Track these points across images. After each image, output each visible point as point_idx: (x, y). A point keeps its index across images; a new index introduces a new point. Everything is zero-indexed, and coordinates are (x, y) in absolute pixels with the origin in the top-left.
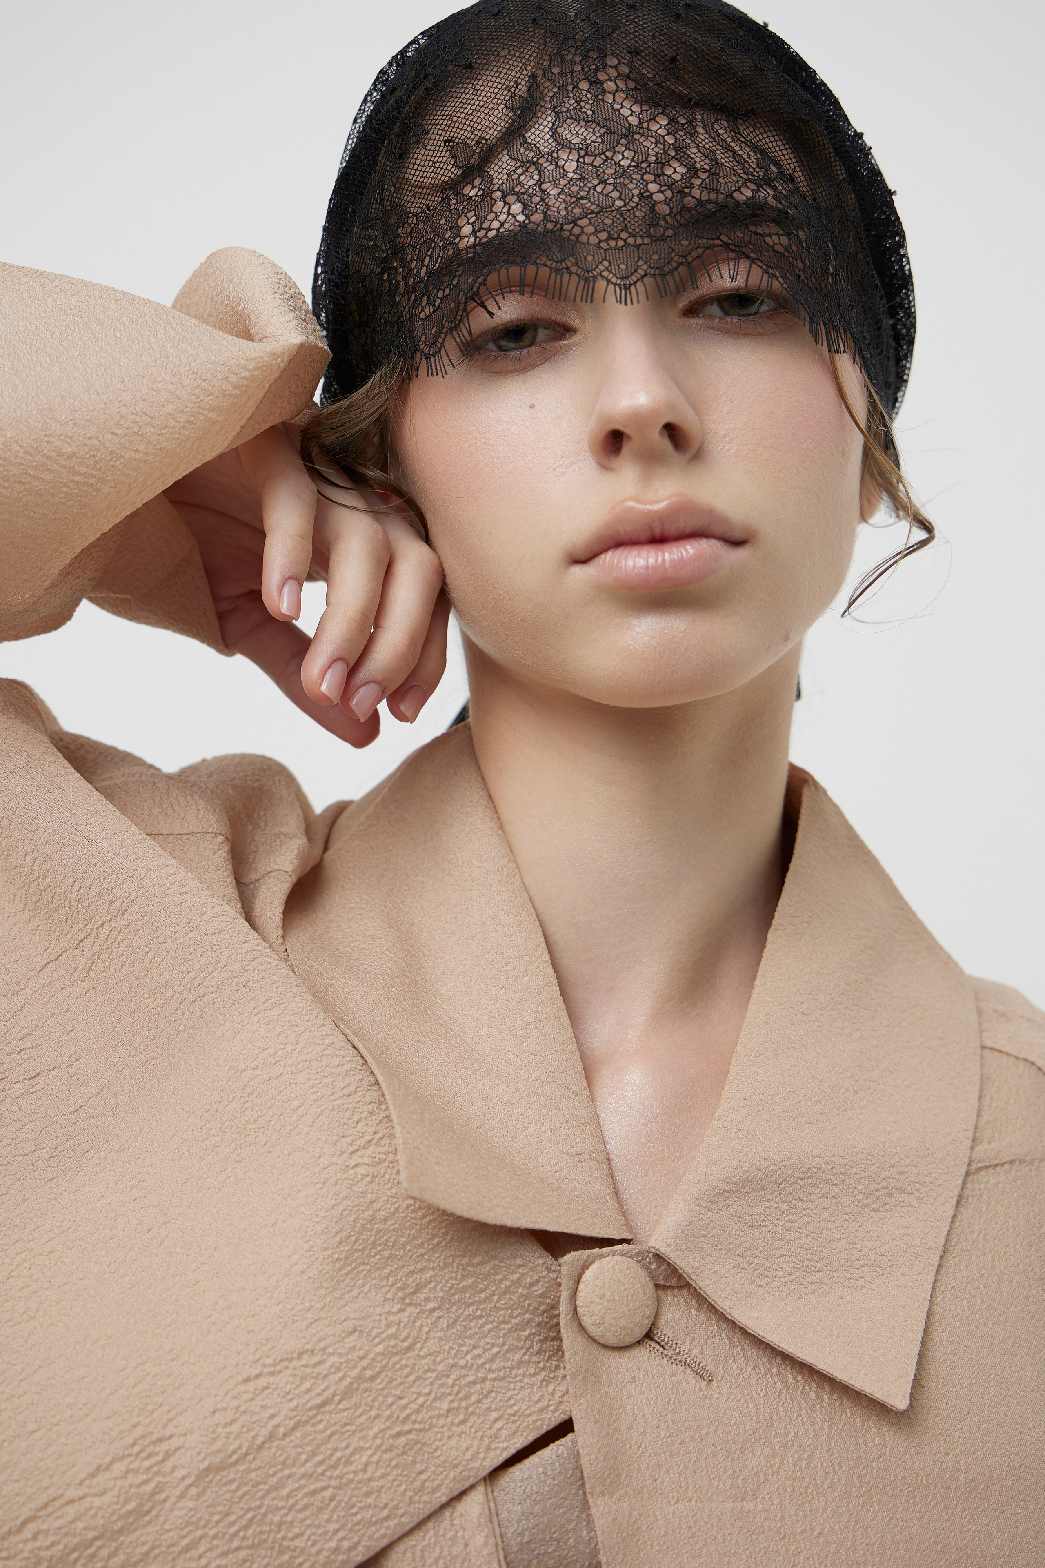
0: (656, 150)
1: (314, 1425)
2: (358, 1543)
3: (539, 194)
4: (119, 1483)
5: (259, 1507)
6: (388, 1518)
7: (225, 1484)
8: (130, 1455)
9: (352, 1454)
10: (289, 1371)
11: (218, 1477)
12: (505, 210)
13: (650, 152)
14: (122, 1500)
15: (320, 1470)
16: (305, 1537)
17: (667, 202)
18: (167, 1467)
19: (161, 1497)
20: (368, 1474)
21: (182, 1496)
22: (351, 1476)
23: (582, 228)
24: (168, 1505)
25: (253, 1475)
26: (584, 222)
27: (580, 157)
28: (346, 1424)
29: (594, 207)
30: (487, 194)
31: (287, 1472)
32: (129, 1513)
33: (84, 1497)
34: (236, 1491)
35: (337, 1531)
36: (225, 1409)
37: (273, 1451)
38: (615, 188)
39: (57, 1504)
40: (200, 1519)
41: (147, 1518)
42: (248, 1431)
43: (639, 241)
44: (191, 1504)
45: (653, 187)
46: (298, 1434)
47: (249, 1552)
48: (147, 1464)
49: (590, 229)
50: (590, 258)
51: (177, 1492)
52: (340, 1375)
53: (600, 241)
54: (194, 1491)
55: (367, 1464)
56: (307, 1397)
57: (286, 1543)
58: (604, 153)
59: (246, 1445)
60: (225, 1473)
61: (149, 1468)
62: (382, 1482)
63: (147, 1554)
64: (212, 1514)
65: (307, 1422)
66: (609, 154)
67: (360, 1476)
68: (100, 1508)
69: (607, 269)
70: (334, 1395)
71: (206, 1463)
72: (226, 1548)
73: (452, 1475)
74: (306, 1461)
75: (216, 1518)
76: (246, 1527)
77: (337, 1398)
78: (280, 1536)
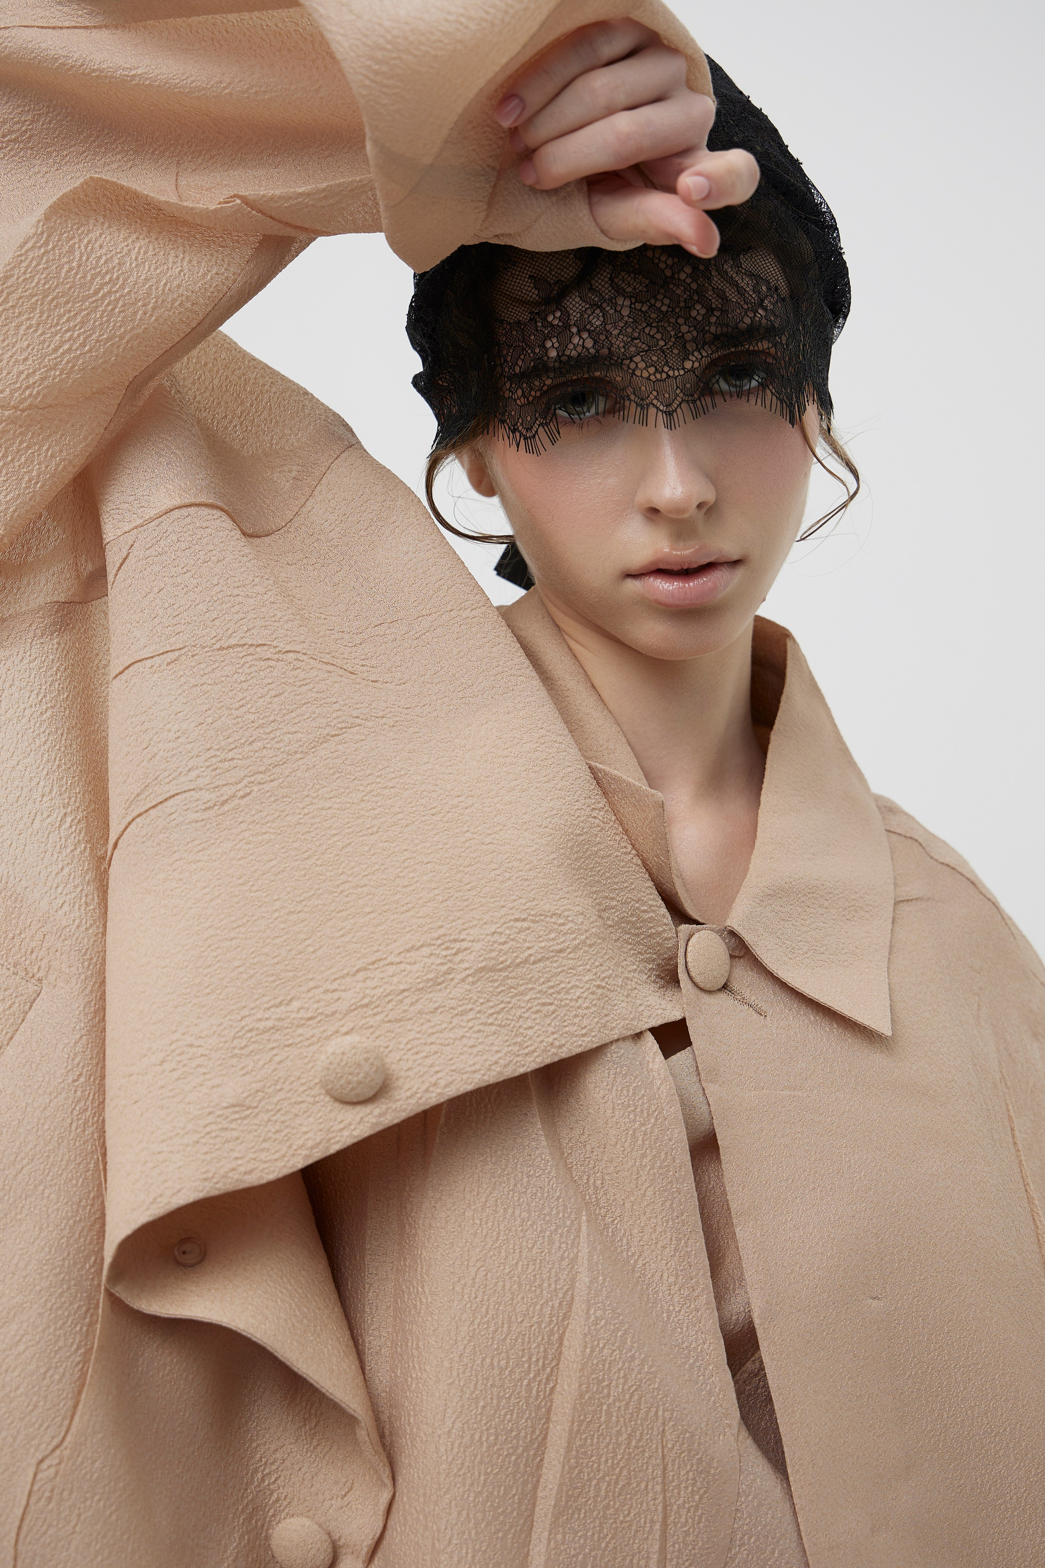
0: (685, 296)
1: (551, 962)
2: (564, 1045)
3: (604, 333)
4: (425, 960)
5: (509, 1003)
6: (584, 1035)
7: (491, 981)
8: (434, 945)
9: (571, 988)
10: (544, 923)
11: (487, 976)
12: (581, 343)
13: (681, 299)
14: (425, 970)
15: (550, 991)
16: (534, 1030)
17: (694, 340)
18: (458, 959)
19: (451, 976)
20: (578, 1004)
21: (463, 980)
22: (568, 1002)
23: (637, 364)
24: (453, 983)
25: (509, 981)
26: (637, 359)
27: (631, 303)
28: (571, 968)
29: (644, 346)
30: (567, 327)
31: (530, 986)
32: (428, 980)
33: (401, 963)
34: (497, 988)
35: (553, 1033)
36: (501, 933)
37: (525, 970)
38: (658, 331)
39: (382, 963)
40: (471, 998)
41: (439, 987)
42: (513, 952)
43: (676, 373)
44: (468, 987)
45: (684, 329)
46: (541, 965)
47: (498, 1029)
48: (444, 953)
49: (642, 365)
50: (643, 388)
51: (460, 977)
52: (573, 936)
53: (650, 375)
54: (470, 979)
55: (579, 997)
56: (551, 943)
57: (521, 1030)
58: (649, 301)
59: (510, 960)
60: (492, 974)
61: (446, 956)
62: (585, 1011)
63: (436, 1009)
64: (479, 997)
65: (548, 959)
66: (653, 301)
67: (573, 1004)
68: (411, 972)
69: (656, 398)
70: (568, 947)
71: (483, 964)
72: (485, 1021)
73: (622, 1024)
74: (543, 983)
75: (481, 1000)
76: (498, 1013)
77: (569, 950)
78: (518, 1025)
